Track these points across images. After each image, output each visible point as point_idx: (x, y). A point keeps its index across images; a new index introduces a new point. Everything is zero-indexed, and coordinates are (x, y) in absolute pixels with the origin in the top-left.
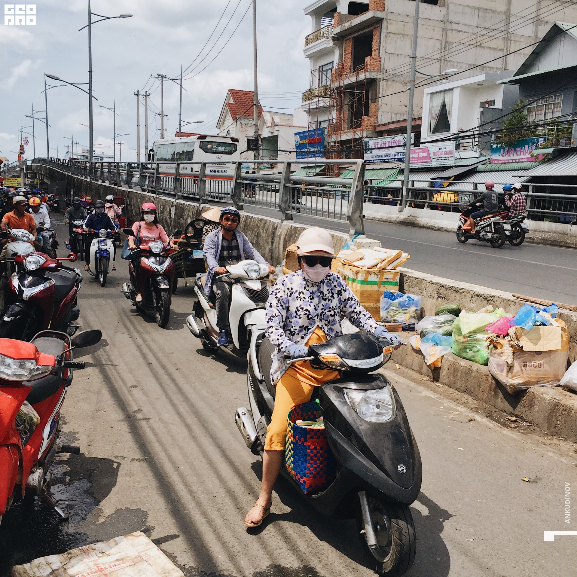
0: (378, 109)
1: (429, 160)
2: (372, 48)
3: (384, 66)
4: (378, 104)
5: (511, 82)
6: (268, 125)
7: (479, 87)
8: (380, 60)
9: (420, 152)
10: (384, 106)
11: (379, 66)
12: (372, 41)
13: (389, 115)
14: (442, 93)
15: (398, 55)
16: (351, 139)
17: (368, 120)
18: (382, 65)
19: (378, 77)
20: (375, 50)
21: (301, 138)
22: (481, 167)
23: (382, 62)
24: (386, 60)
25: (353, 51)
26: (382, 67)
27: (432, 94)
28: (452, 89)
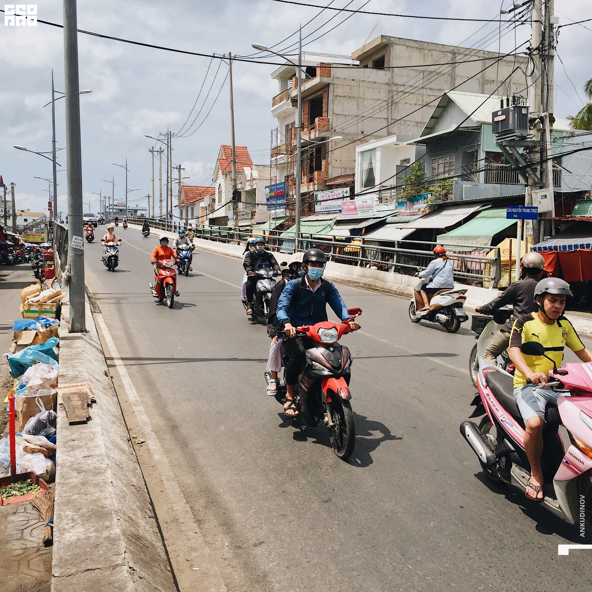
0: (327, 164)
1: (356, 213)
2: (322, 109)
3: (332, 125)
4: (328, 161)
5: (417, 143)
6: (248, 179)
7: (395, 146)
8: (328, 120)
9: (350, 205)
10: (334, 162)
11: (328, 126)
12: (323, 104)
13: (339, 170)
14: (369, 152)
15: (345, 115)
16: (306, 192)
17: (319, 175)
18: (330, 125)
19: (327, 136)
20: (325, 112)
21: (271, 191)
22: (389, 219)
23: (331, 122)
24: (334, 121)
25: (309, 112)
26: (330, 127)
27: (362, 153)
28: (375, 149)
